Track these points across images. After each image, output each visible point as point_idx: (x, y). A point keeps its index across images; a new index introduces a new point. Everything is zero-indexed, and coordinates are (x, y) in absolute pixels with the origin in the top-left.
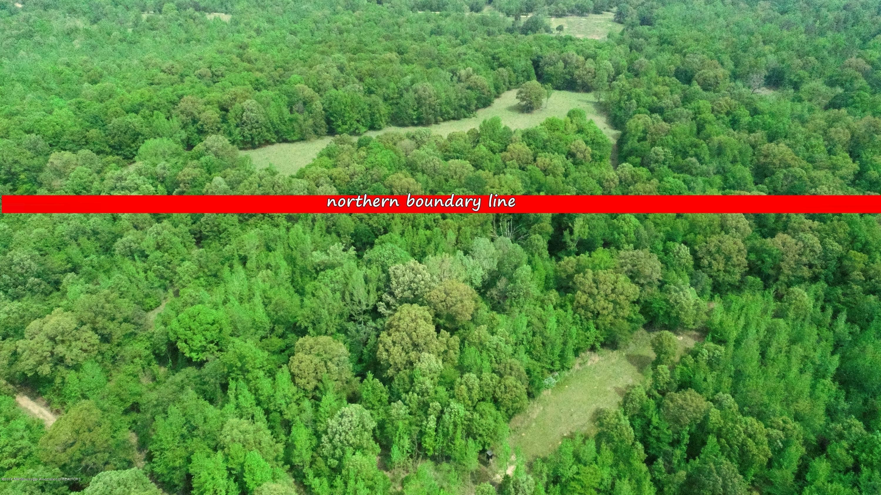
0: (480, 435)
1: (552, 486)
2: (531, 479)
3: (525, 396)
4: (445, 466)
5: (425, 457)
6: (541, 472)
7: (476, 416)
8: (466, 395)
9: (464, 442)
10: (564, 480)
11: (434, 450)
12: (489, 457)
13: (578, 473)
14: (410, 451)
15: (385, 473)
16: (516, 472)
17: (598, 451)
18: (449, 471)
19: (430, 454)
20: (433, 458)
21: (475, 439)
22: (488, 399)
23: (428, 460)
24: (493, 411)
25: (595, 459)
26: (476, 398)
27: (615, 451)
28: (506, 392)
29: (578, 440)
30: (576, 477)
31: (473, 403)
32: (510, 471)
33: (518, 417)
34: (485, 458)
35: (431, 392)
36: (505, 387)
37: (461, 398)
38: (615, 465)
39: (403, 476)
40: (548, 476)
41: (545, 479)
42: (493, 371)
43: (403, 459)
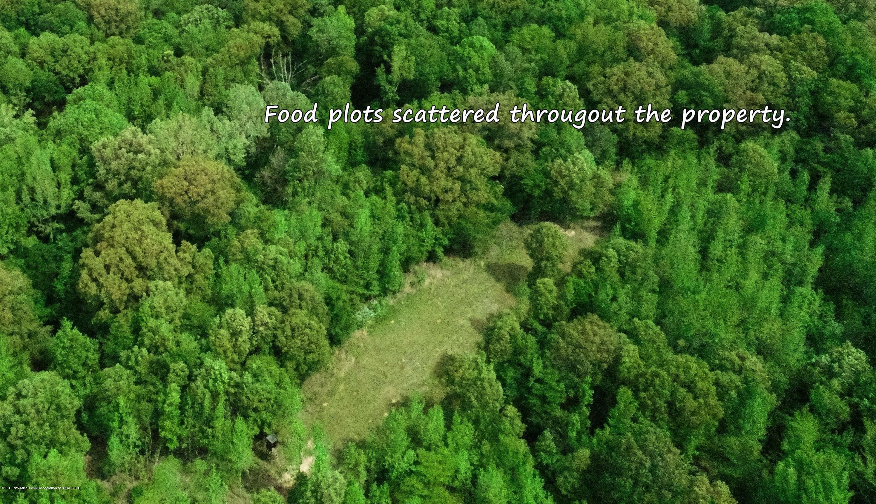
0: (256, 410)
1: (375, 486)
2: (340, 477)
3: (326, 342)
4: (200, 464)
5: (166, 452)
6: (356, 465)
7: (248, 377)
8: (229, 346)
9: (229, 423)
10: (394, 475)
11: (180, 439)
12: (270, 446)
13: (416, 463)
14: (139, 443)
15: (99, 482)
16: (317, 467)
17: (449, 427)
18: (207, 473)
19: (172, 447)
20: (179, 453)
21: (246, 417)
22: (266, 348)
23: (171, 457)
24: (274, 368)
25: (445, 438)
26: (246, 347)
27: (476, 422)
28: (293, 337)
29: (417, 408)
30: (413, 468)
31: (240, 355)
32: (305, 468)
33: (316, 378)
34: (265, 449)
35: (171, 345)
36: (293, 330)
37: (220, 350)
38: (477, 446)
39: (130, 486)
40: (368, 470)
41: (364, 476)
42: (271, 304)
43: (128, 458)
